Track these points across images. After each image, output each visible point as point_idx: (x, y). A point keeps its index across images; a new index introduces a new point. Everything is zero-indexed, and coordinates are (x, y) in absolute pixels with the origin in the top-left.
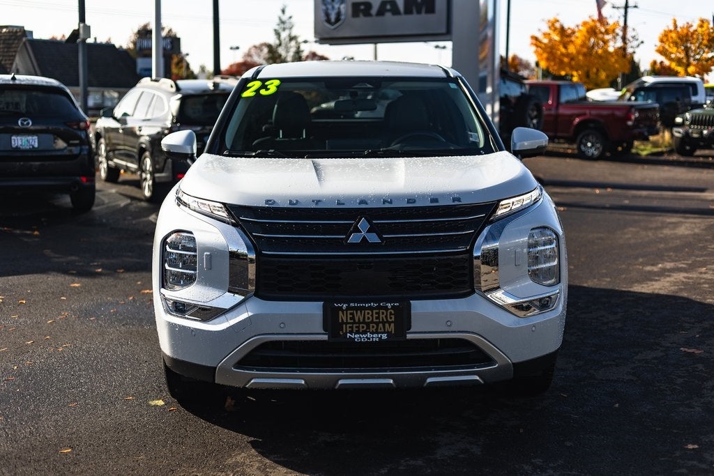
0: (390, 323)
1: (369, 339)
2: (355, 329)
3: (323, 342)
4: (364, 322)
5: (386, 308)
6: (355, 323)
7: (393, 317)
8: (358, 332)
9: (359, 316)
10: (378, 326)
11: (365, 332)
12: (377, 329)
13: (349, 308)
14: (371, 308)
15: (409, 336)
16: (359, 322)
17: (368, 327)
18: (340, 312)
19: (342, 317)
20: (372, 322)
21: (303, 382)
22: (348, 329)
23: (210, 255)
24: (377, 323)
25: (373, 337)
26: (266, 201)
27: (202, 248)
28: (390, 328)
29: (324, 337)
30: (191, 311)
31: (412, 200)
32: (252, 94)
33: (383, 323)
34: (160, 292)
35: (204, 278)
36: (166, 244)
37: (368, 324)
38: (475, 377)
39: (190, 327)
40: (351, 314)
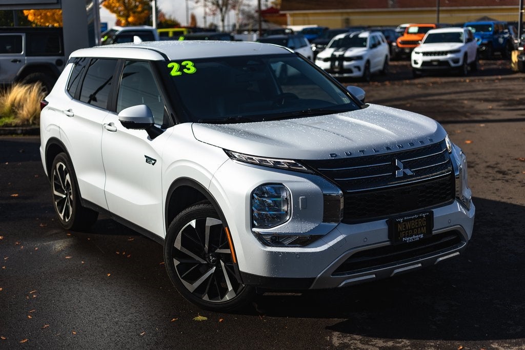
0: (423, 227)
1: (414, 239)
2: (406, 234)
3: (387, 246)
4: (411, 229)
5: (422, 217)
6: (406, 230)
7: (425, 222)
8: (408, 236)
9: (408, 226)
10: (418, 230)
11: (411, 236)
12: (417, 232)
13: (404, 221)
14: (415, 219)
15: (434, 233)
16: (409, 230)
17: (413, 232)
18: (399, 225)
19: (400, 228)
20: (415, 228)
22: (403, 235)
23: (306, 198)
24: (417, 228)
25: (416, 238)
26: (331, 155)
27: (297, 194)
28: (424, 230)
29: (388, 243)
30: (290, 241)
31: (412, 144)
32: (179, 73)
33: (420, 227)
34: (254, 232)
35: (300, 215)
36: (254, 195)
37: (413, 229)
38: (458, 253)
39: (294, 253)
40: (405, 224)
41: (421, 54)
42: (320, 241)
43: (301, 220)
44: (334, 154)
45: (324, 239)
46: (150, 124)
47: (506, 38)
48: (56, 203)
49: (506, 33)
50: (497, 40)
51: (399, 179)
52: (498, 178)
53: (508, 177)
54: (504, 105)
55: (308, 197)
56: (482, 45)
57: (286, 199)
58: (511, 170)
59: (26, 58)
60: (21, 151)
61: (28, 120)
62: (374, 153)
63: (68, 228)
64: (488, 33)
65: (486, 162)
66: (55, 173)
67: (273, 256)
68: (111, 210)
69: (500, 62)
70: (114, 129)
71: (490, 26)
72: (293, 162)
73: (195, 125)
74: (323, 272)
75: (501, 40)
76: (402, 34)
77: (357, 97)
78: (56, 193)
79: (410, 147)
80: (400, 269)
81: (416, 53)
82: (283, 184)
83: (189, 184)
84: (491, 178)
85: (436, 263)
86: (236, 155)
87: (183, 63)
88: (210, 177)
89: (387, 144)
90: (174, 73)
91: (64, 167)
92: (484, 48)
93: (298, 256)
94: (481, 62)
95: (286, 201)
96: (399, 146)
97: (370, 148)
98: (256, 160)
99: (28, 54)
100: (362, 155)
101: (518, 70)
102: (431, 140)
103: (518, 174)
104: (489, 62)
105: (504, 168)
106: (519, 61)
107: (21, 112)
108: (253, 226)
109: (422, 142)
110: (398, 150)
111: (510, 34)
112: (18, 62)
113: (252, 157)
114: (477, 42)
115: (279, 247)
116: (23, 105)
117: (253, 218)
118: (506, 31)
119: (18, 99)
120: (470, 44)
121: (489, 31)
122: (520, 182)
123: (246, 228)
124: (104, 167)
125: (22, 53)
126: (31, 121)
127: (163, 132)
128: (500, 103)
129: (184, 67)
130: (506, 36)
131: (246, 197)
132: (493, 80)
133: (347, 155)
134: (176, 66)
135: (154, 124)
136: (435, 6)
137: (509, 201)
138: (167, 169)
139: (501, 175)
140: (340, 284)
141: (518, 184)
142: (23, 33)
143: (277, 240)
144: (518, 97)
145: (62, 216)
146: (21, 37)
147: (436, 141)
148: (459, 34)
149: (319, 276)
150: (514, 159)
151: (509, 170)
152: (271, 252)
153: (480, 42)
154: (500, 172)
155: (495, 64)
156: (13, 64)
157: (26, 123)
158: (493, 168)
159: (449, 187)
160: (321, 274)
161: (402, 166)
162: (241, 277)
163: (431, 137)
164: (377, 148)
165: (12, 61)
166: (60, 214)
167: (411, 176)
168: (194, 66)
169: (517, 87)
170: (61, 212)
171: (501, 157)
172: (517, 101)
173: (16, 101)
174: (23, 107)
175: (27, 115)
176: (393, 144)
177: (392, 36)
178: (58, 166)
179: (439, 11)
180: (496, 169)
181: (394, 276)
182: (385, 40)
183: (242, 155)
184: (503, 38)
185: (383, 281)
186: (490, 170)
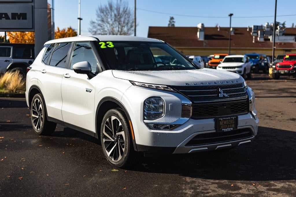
0: (233, 124)
2: (224, 127)
3: (214, 133)
5: (232, 119)
6: (224, 125)
7: (234, 122)
8: (225, 128)
9: (225, 123)
11: (227, 128)
12: (230, 127)
13: (223, 120)
14: (228, 119)
15: (238, 128)
17: (228, 126)
18: (220, 121)
19: (221, 123)
20: (229, 124)
21: (207, 148)
22: (222, 128)
23: (173, 105)
24: (230, 125)
25: (229, 129)
26: (186, 84)
27: (168, 102)
28: (233, 126)
29: (215, 131)
30: (164, 127)
31: (227, 82)
32: (105, 47)
33: (231, 124)
34: (144, 122)
35: (169, 114)
36: (145, 103)
37: (227, 125)
38: (250, 141)
39: (166, 133)
40: (223, 122)
41: (222, 68)
42: (179, 128)
43: (170, 116)
44: (187, 84)
45: (182, 127)
46: (89, 71)
47: (266, 63)
48: (33, 121)
49: (265, 60)
50: (261, 64)
51: (221, 98)
52: (267, 118)
53: (271, 118)
54: (267, 91)
55: (174, 104)
56: (253, 65)
57: (162, 105)
58: (273, 116)
59: (12, 59)
60: (10, 104)
61: (13, 91)
62: (208, 84)
63: (39, 134)
64: (256, 60)
65: (260, 112)
66: (33, 105)
67: (154, 135)
68: (65, 121)
69: (262, 75)
70: (69, 76)
71: (257, 56)
72: (166, 86)
73: (114, 71)
74: (181, 144)
75: (263, 64)
76: (210, 59)
77: (197, 65)
78: (33, 116)
79: (226, 83)
80: (220, 146)
81: (219, 67)
82: (161, 97)
83: (110, 100)
84: (263, 119)
85: (239, 145)
86: (136, 83)
87: (107, 43)
88: (122, 95)
89: (214, 81)
90: (103, 47)
91: (39, 101)
92: (254, 67)
93: (168, 135)
94: (252, 74)
95: (162, 106)
96: (221, 83)
97: (206, 82)
98: (147, 85)
99: (14, 57)
100: (202, 85)
101: (272, 78)
102: (237, 82)
103: (277, 117)
104: (256, 74)
105: (269, 115)
106: (273, 73)
107: (9, 86)
108: (144, 119)
109: (232, 82)
110: (220, 84)
111: (268, 61)
112: (8, 62)
113: (145, 84)
114: (251, 64)
115: (158, 130)
116: (10, 82)
117: (144, 115)
118: (266, 59)
119: (7, 80)
120: (247, 64)
121: (256, 58)
122: (278, 120)
123: (141, 120)
124: (62, 97)
125: (11, 57)
126: (14, 91)
127: (96, 75)
128: (265, 91)
129: (108, 44)
130: (266, 62)
131: (141, 104)
132: (260, 82)
133: (194, 84)
134: (104, 44)
135: (91, 71)
136: (228, 47)
137: (273, 128)
138: (98, 93)
139: (268, 118)
140: (189, 151)
141: (277, 121)
142: (12, 46)
143: (156, 126)
144: (273, 89)
145: (36, 128)
146: (10, 48)
147: (239, 82)
148: (241, 59)
149: (178, 146)
150: (274, 112)
151: (272, 116)
152: (154, 133)
153: (252, 64)
154: (267, 116)
155: (260, 76)
156: (5, 62)
157: (12, 92)
158: (263, 114)
159: (246, 105)
160: (180, 145)
161: (222, 92)
162: (136, 147)
163: (237, 80)
164: (210, 82)
165: (5, 61)
166: (35, 127)
167: (227, 97)
168: (113, 44)
169: (272, 85)
170: (36, 126)
171: (268, 110)
172: (273, 90)
173: (6, 81)
174: (10, 84)
175: (13, 88)
176: (218, 81)
177: (206, 60)
178: (35, 101)
179: (230, 49)
180: (265, 115)
181: (217, 149)
182: (202, 61)
183: (139, 83)
184: (264, 63)
185: (211, 152)
186: (262, 115)
